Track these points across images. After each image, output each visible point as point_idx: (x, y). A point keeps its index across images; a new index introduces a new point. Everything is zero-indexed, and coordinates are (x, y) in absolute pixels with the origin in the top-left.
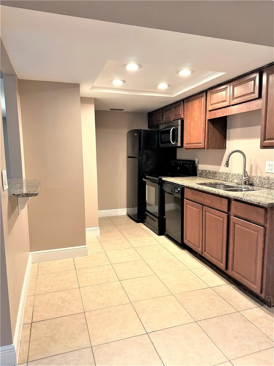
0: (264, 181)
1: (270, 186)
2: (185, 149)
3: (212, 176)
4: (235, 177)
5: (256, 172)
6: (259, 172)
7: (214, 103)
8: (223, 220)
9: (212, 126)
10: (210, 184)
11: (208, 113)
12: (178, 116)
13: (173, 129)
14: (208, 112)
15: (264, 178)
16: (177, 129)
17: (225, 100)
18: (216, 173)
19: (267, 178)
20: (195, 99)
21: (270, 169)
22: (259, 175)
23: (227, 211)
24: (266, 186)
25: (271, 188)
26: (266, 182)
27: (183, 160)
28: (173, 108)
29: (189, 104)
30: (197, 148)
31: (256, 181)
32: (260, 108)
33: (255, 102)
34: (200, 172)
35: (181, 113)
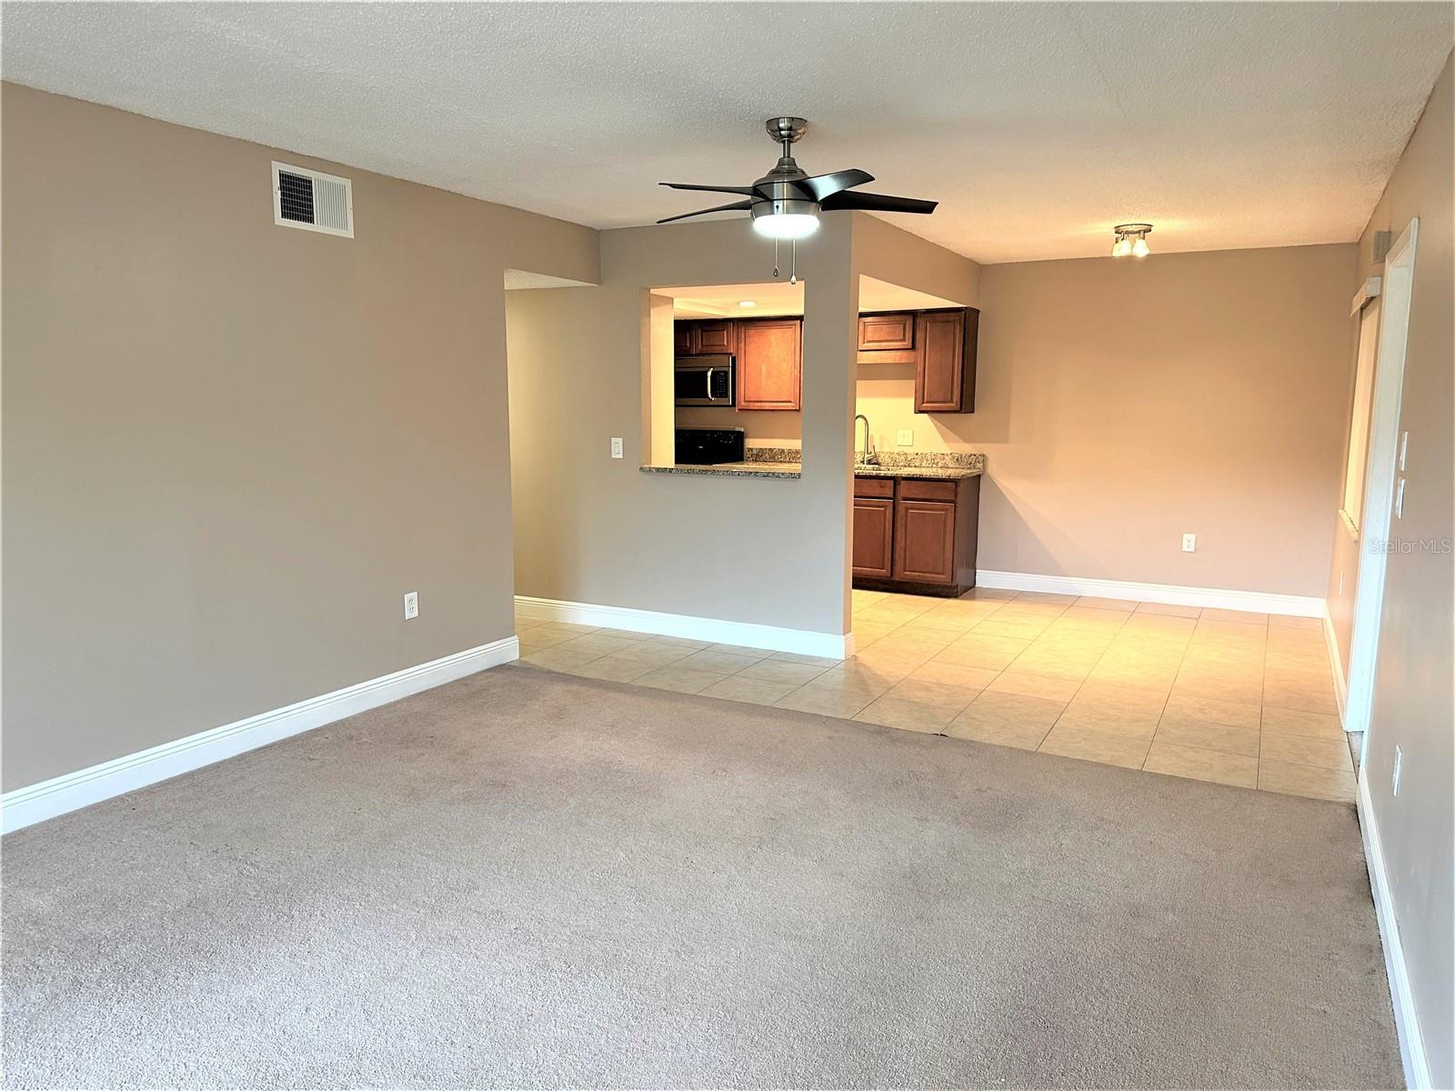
0: (898, 458)
1: (909, 463)
2: (739, 410)
5: (882, 447)
6: (885, 444)
8: (884, 509)
12: (718, 348)
13: (713, 371)
15: (898, 454)
16: (726, 373)
19: (902, 453)
20: (771, 325)
21: (905, 441)
22: (886, 449)
23: (892, 496)
24: (903, 464)
25: (911, 466)
26: (903, 458)
27: (714, 432)
28: (699, 331)
29: (752, 332)
30: (777, 410)
31: (883, 459)
32: (912, 361)
33: (905, 353)
34: (755, 452)
35: (725, 343)
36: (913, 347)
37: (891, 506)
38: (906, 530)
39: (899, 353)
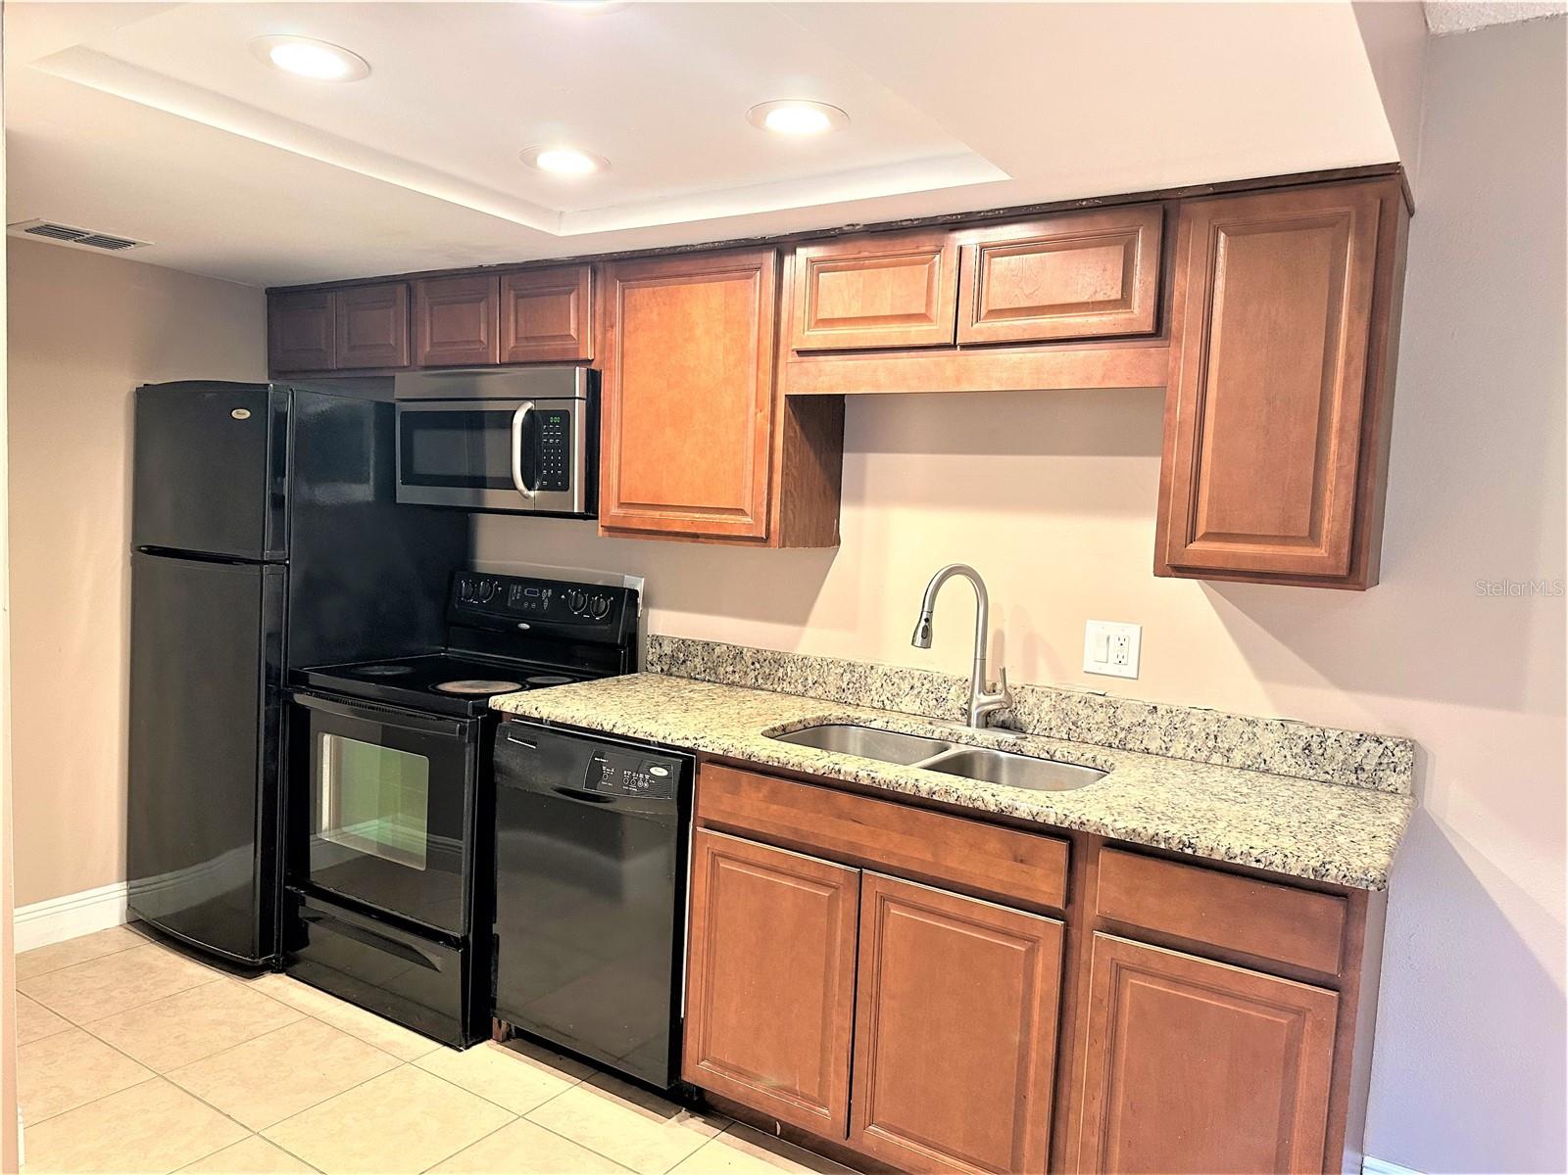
0: (1084, 713)
1: (1122, 735)
2: (609, 529)
3: (752, 674)
4: (906, 687)
5: (1030, 668)
6: (1042, 665)
7: (839, 314)
8: (1027, 951)
9: (798, 428)
10: (800, 726)
11: (790, 360)
12: (557, 344)
13: (529, 412)
14: (787, 357)
16: (566, 417)
17: (923, 311)
18: (778, 661)
19: (1101, 700)
20: (690, 275)
21: (1113, 659)
23: (1060, 905)
24: (1099, 736)
25: (1129, 746)
26: (1100, 716)
27: (558, 586)
28: (510, 298)
29: (642, 295)
30: (709, 537)
31: (1034, 711)
32: (1154, 381)
33: (1126, 352)
34: (667, 649)
35: (573, 333)
36: (1160, 329)
37: (1056, 942)
38: (1112, 1051)
39: (1102, 352)
